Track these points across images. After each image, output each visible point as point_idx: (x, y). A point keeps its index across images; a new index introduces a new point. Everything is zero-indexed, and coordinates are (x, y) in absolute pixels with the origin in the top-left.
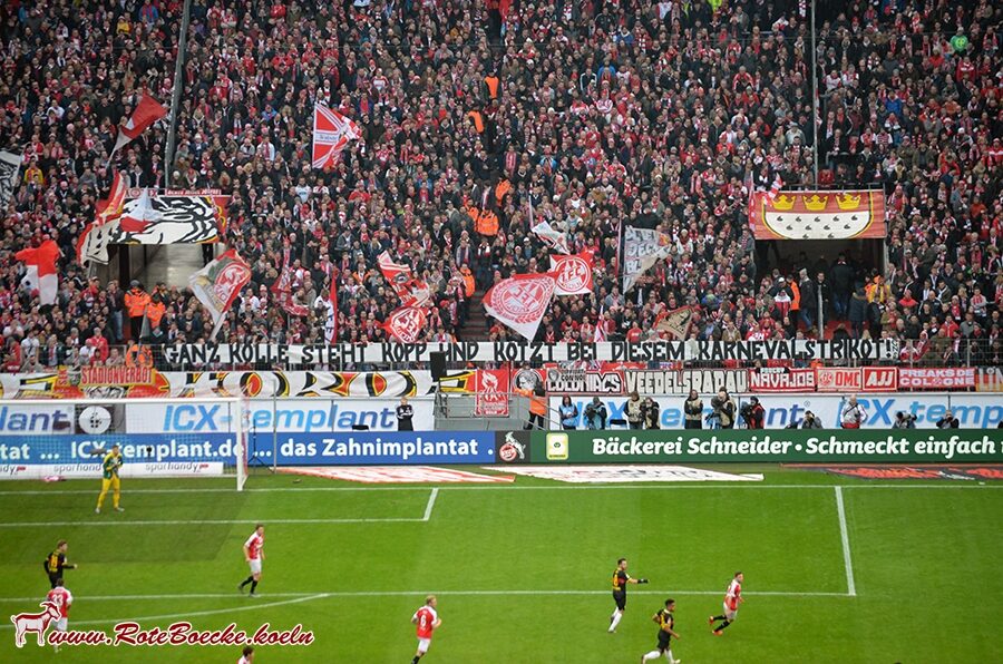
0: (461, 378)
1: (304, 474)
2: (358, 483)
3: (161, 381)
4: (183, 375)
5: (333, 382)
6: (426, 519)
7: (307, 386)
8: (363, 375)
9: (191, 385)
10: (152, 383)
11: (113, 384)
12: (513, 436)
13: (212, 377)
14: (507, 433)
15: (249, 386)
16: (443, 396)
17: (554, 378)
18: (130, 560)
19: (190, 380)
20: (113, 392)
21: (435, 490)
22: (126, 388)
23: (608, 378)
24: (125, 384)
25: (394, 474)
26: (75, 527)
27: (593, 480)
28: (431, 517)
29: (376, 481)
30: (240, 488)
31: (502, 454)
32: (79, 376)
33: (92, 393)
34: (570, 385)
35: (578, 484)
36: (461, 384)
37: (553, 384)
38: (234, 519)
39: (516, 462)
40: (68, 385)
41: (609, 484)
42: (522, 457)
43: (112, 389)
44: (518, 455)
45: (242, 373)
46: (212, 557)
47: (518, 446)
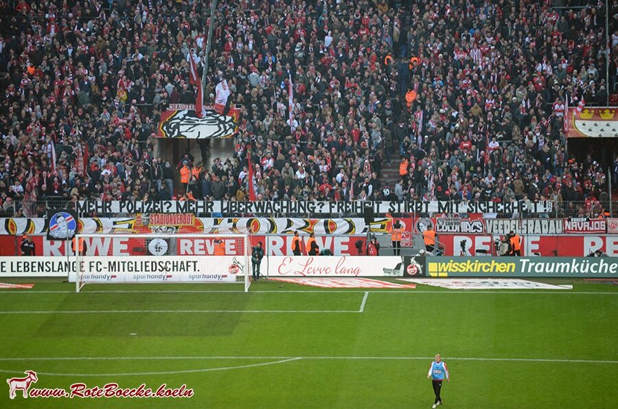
0: (383, 223)
1: (286, 282)
2: (319, 288)
3: (198, 223)
4: (212, 220)
5: (304, 224)
6: (361, 311)
7: (288, 227)
8: (322, 221)
9: (217, 226)
10: (193, 224)
11: (169, 226)
12: (415, 259)
13: (230, 221)
14: (411, 257)
15: (252, 227)
16: (372, 234)
17: (441, 223)
18: (180, 335)
19: (216, 222)
20: (169, 230)
21: (367, 293)
22: (177, 228)
23: (475, 224)
24: (176, 225)
25: (341, 282)
26: (147, 313)
27: (465, 288)
28: (364, 309)
29: (330, 287)
30: (246, 290)
31: (408, 270)
32: (149, 220)
33: (156, 231)
34: (451, 228)
35: (456, 290)
36: (383, 227)
37: (440, 227)
38: (243, 310)
39: (417, 276)
40: (142, 225)
41: (475, 290)
42: (421, 272)
43: (168, 228)
44: (418, 271)
45: (248, 219)
46: (230, 333)
47: (418, 265)
